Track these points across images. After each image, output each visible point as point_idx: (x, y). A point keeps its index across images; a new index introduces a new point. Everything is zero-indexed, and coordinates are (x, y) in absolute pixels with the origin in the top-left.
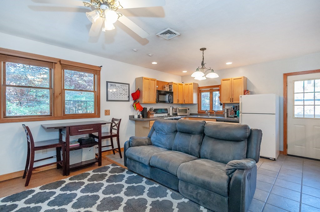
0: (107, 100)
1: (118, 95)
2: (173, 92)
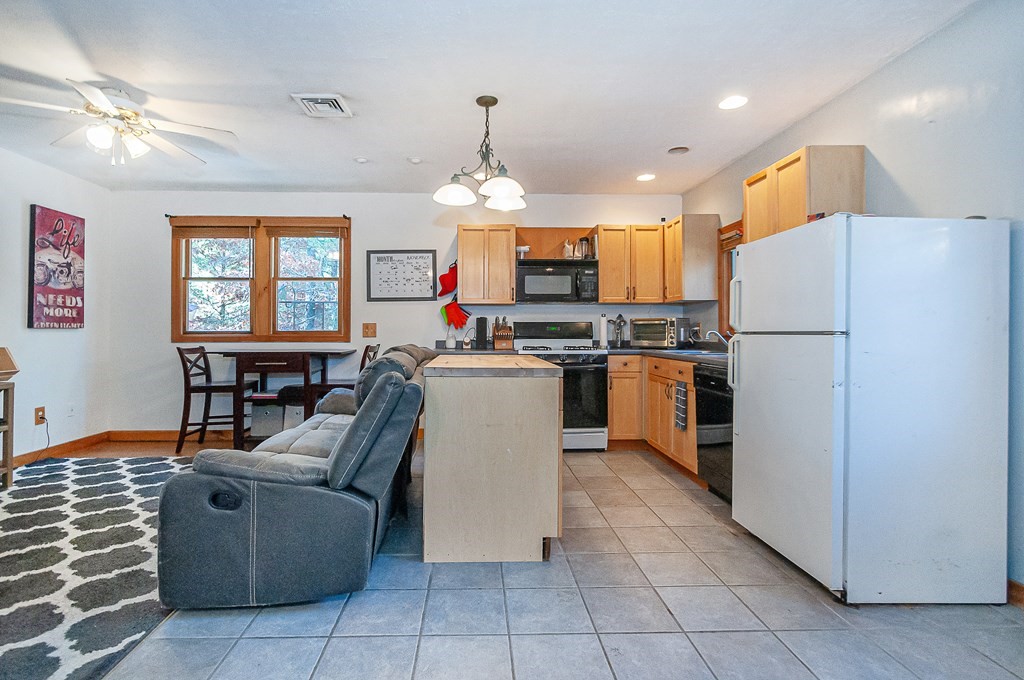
0: (370, 299)
1: (401, 285)
2: (597, 262)
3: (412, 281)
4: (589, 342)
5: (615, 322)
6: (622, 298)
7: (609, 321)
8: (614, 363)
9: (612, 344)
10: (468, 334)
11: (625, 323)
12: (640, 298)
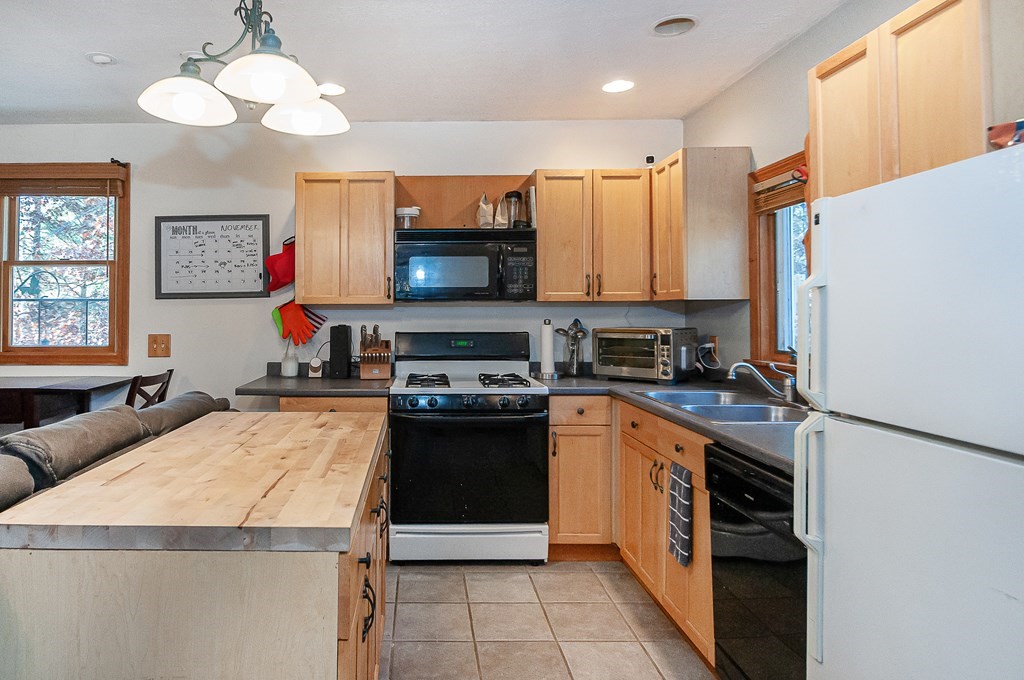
0: (160, 295)
1: (210, 273)
2: (534, 233)
3: (228, 265)
4: (521, 368)
5: (566, 333)
6: (579, 294)
7: (557, 331)
8: (560, 411)
9: (563, 371)
10: (318, 353)
11: (585, 335)
12: (609, 293)
